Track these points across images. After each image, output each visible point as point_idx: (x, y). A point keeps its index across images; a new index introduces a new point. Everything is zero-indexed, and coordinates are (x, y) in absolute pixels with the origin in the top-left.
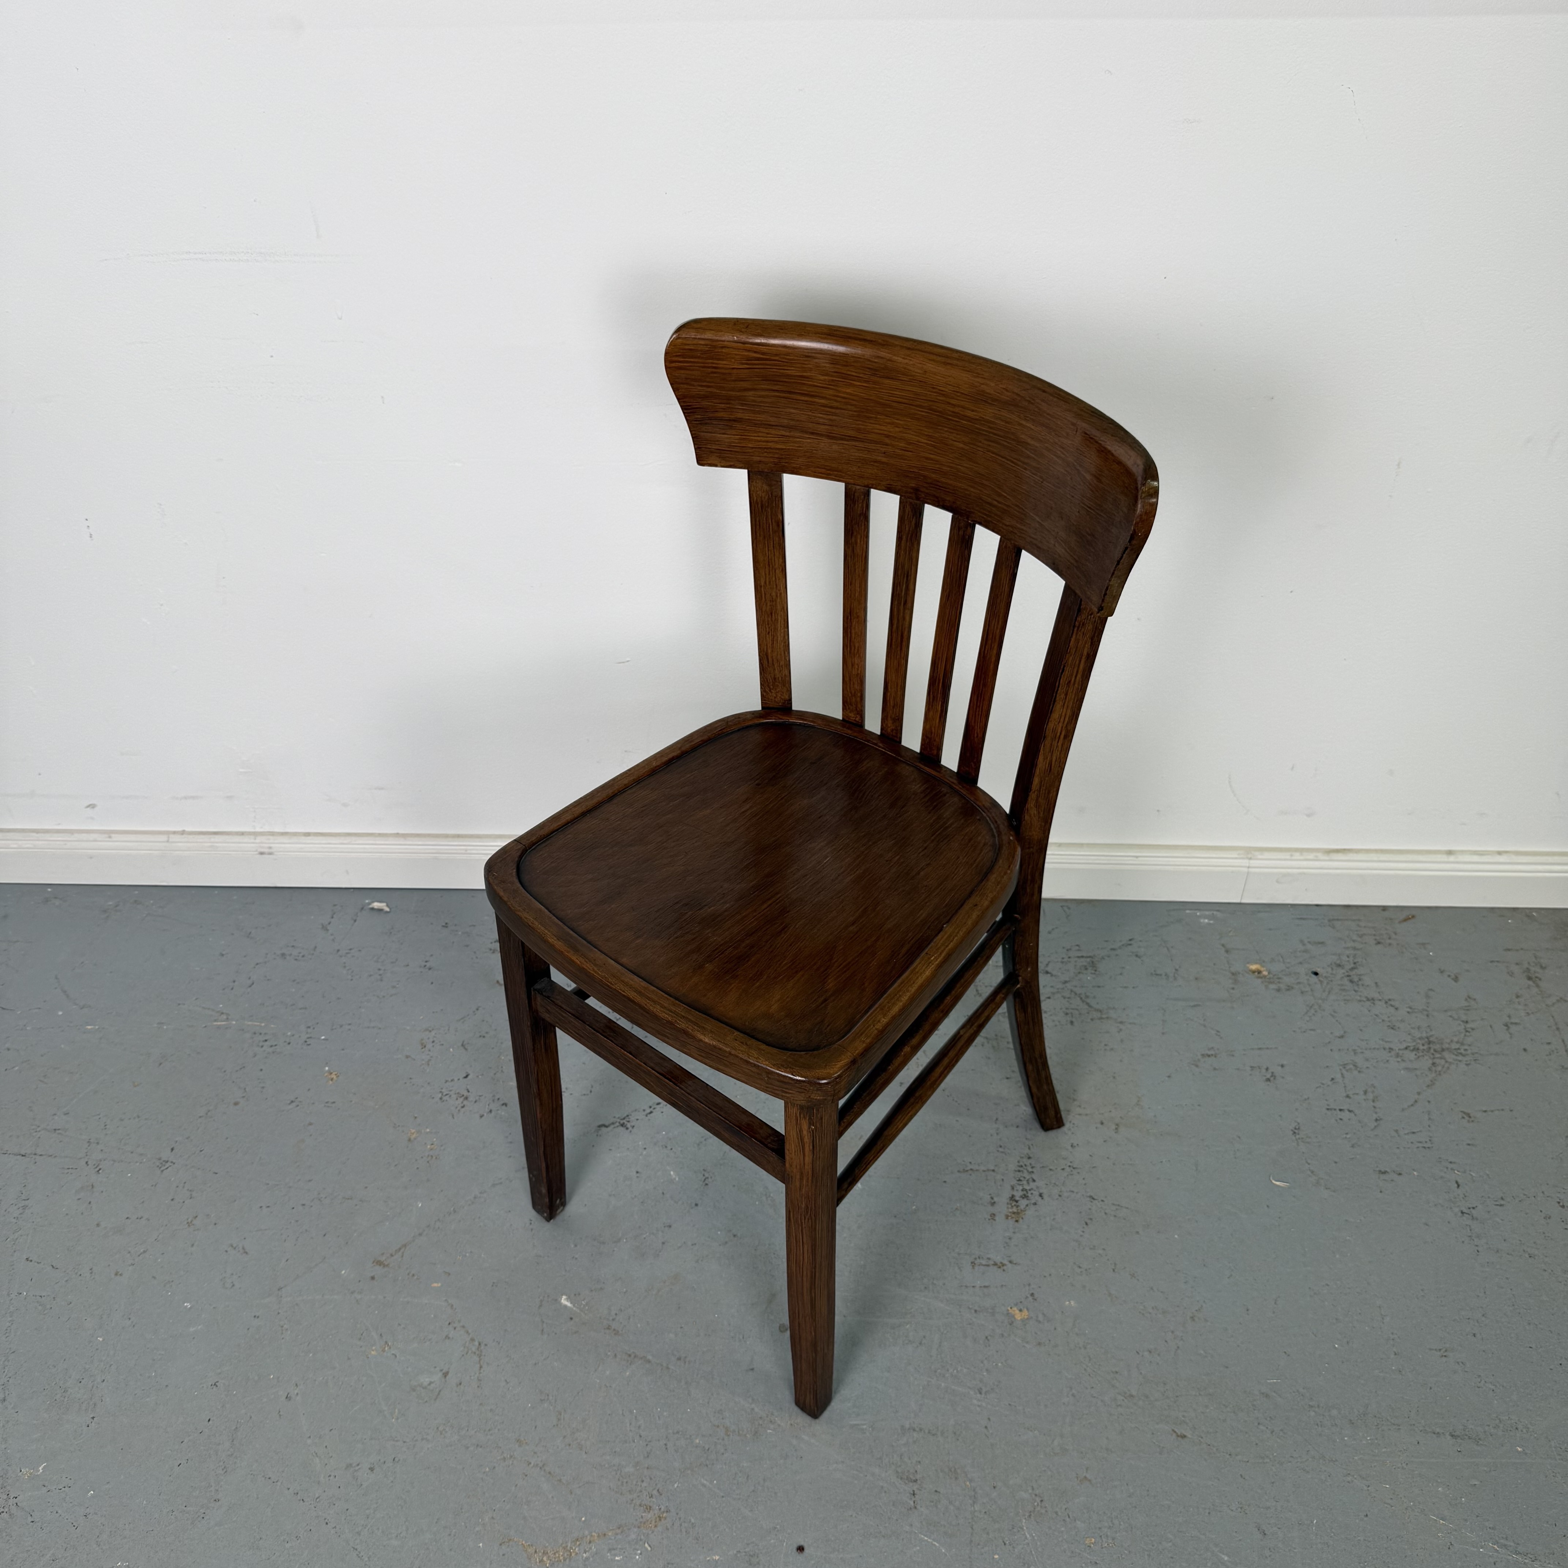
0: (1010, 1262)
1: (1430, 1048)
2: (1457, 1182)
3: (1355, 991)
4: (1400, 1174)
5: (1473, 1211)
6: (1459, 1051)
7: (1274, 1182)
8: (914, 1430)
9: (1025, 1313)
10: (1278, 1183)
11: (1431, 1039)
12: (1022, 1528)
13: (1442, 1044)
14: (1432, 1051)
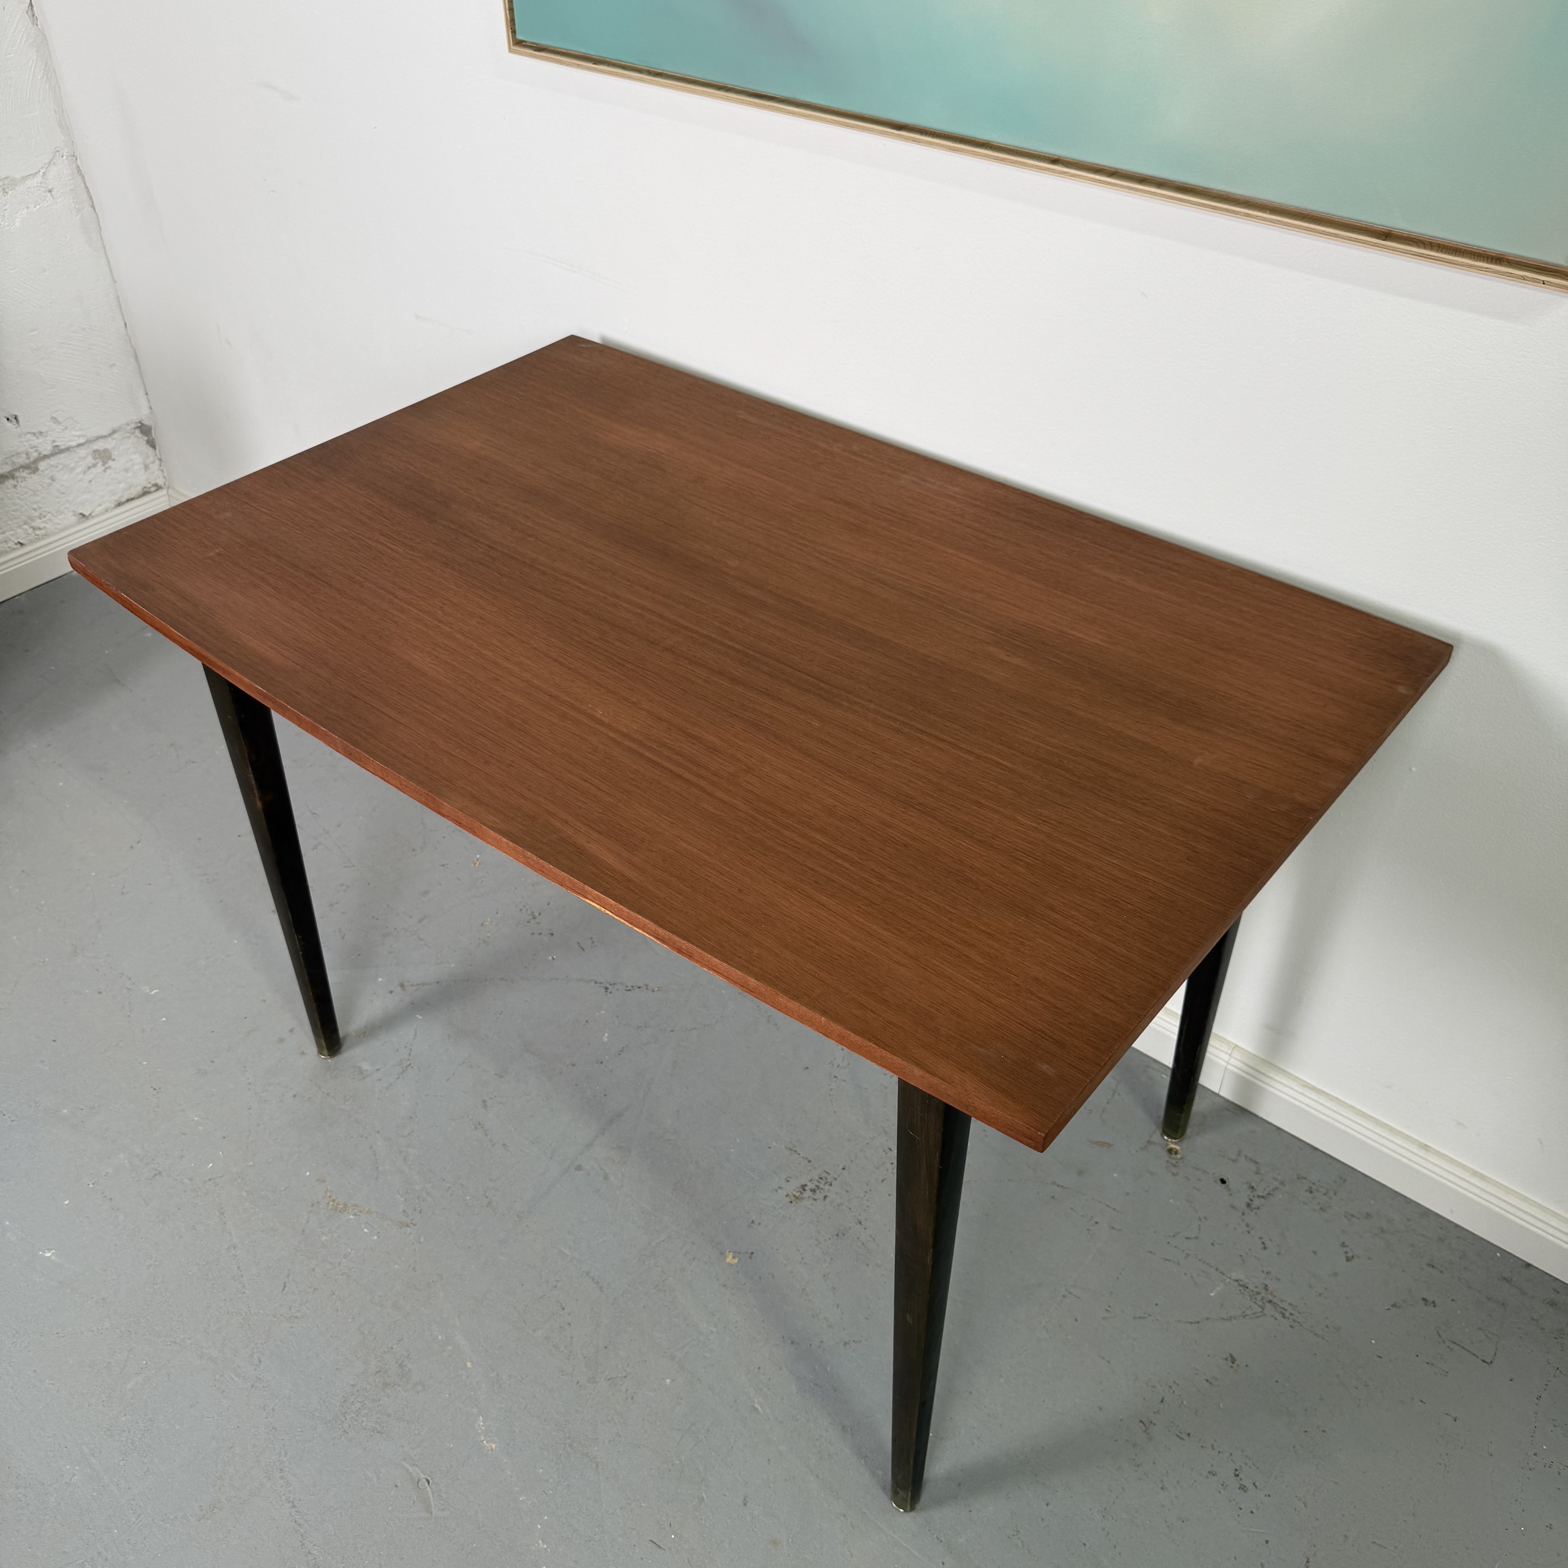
0: (759, 1224)
1: (1259, 1293)
3: (1243, 1214)
9: (735, 1261)
11: (1269, 1287)
13: (1275, 1297)
14: (1259, 1296)
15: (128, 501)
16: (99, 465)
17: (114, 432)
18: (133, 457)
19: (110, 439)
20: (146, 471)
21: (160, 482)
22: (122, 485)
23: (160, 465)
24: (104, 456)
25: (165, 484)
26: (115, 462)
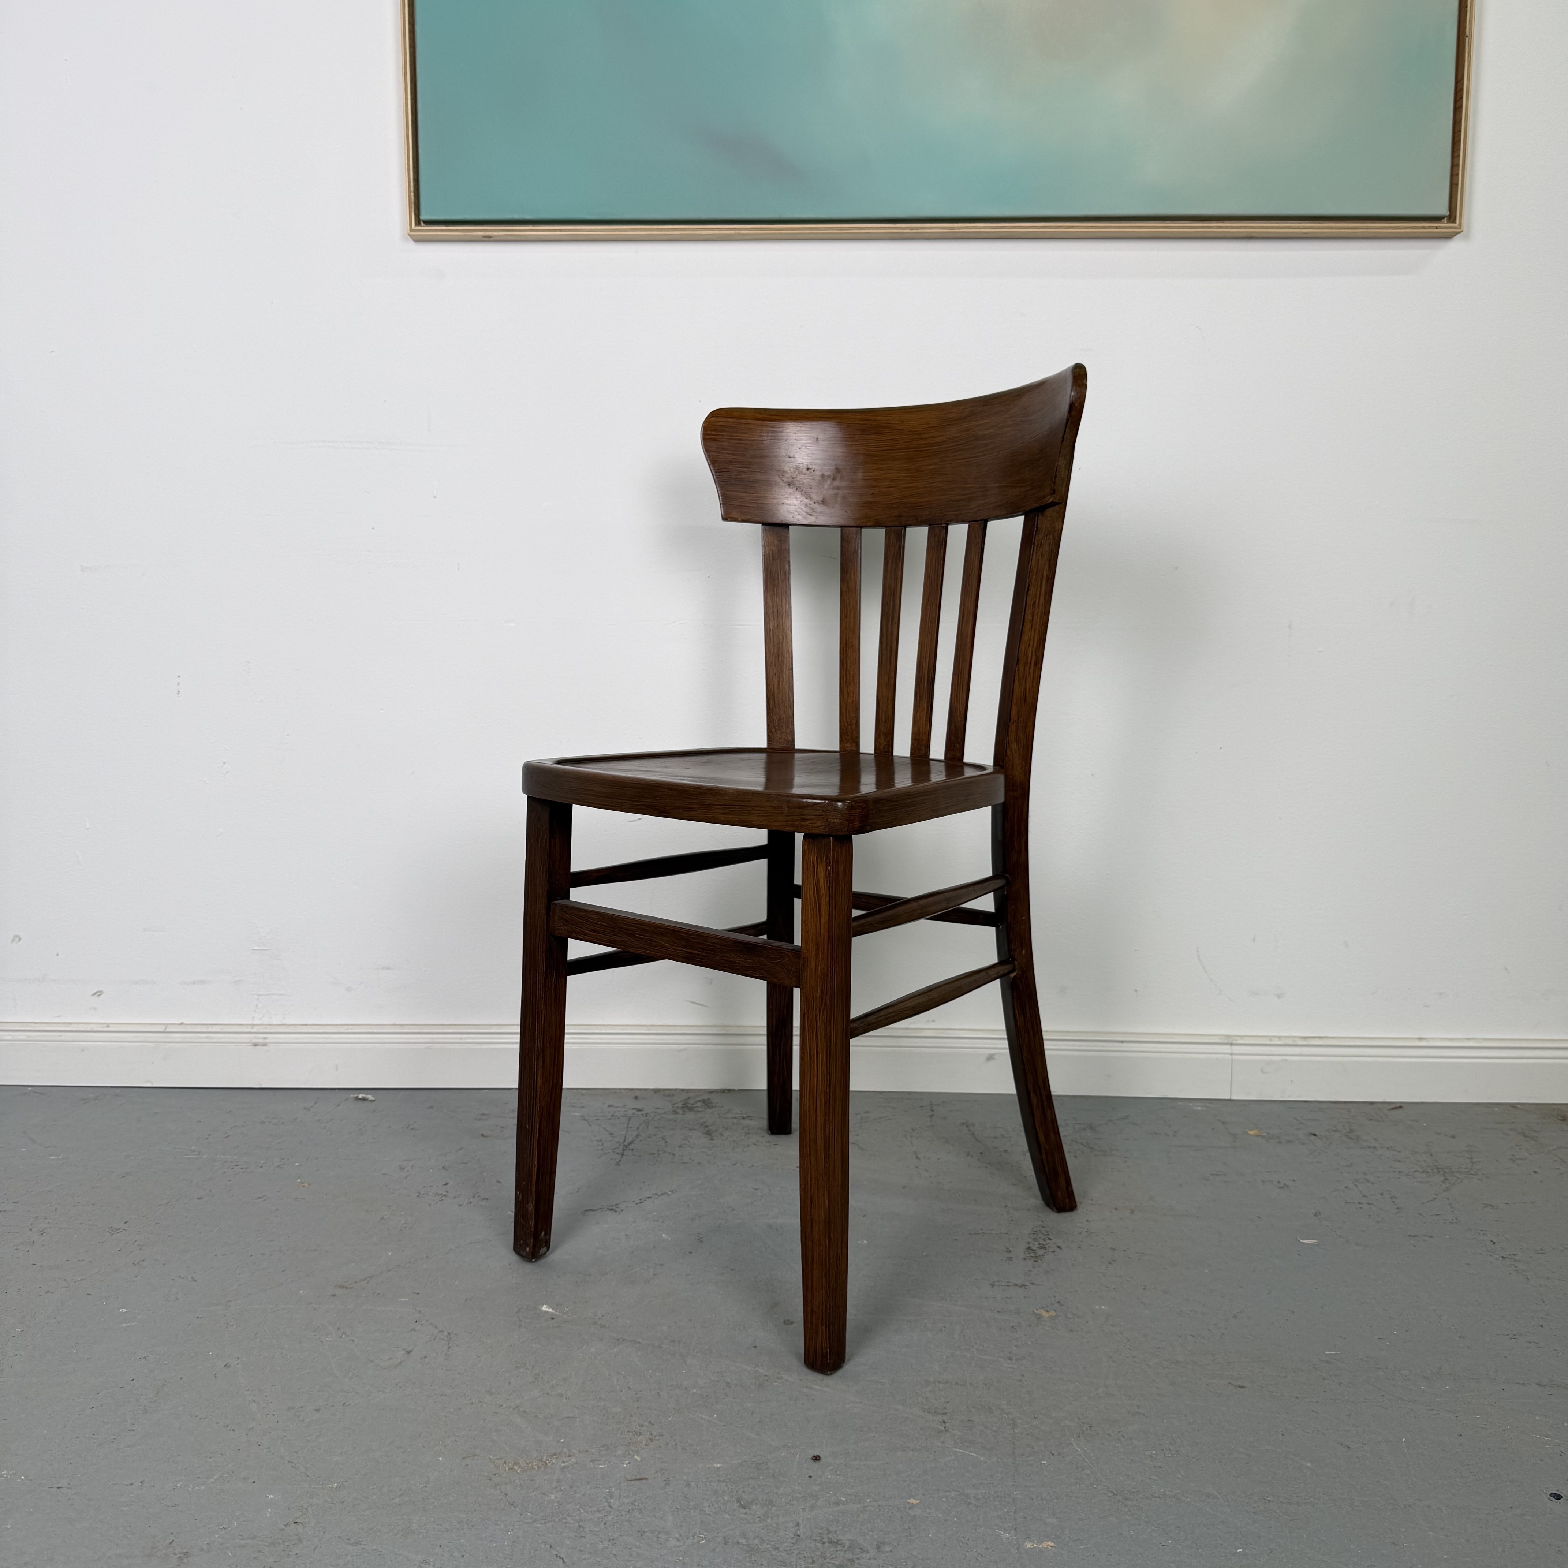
0: (1032, 1284)
1: (1439, 1171)
2: (1491, 1241)
3: (1356, 1143)
4: (1431, 1237)
5: (1514, 1257)
6: (1469, 1173)
7: (1301, 1241)
8: (939, 1382)
9: (1053, 1312)
10: (1305, 1241)
11: (1439, 1167)
12: (1071, 1444)
13: (1451, 1169)
14: (1442, 1173)
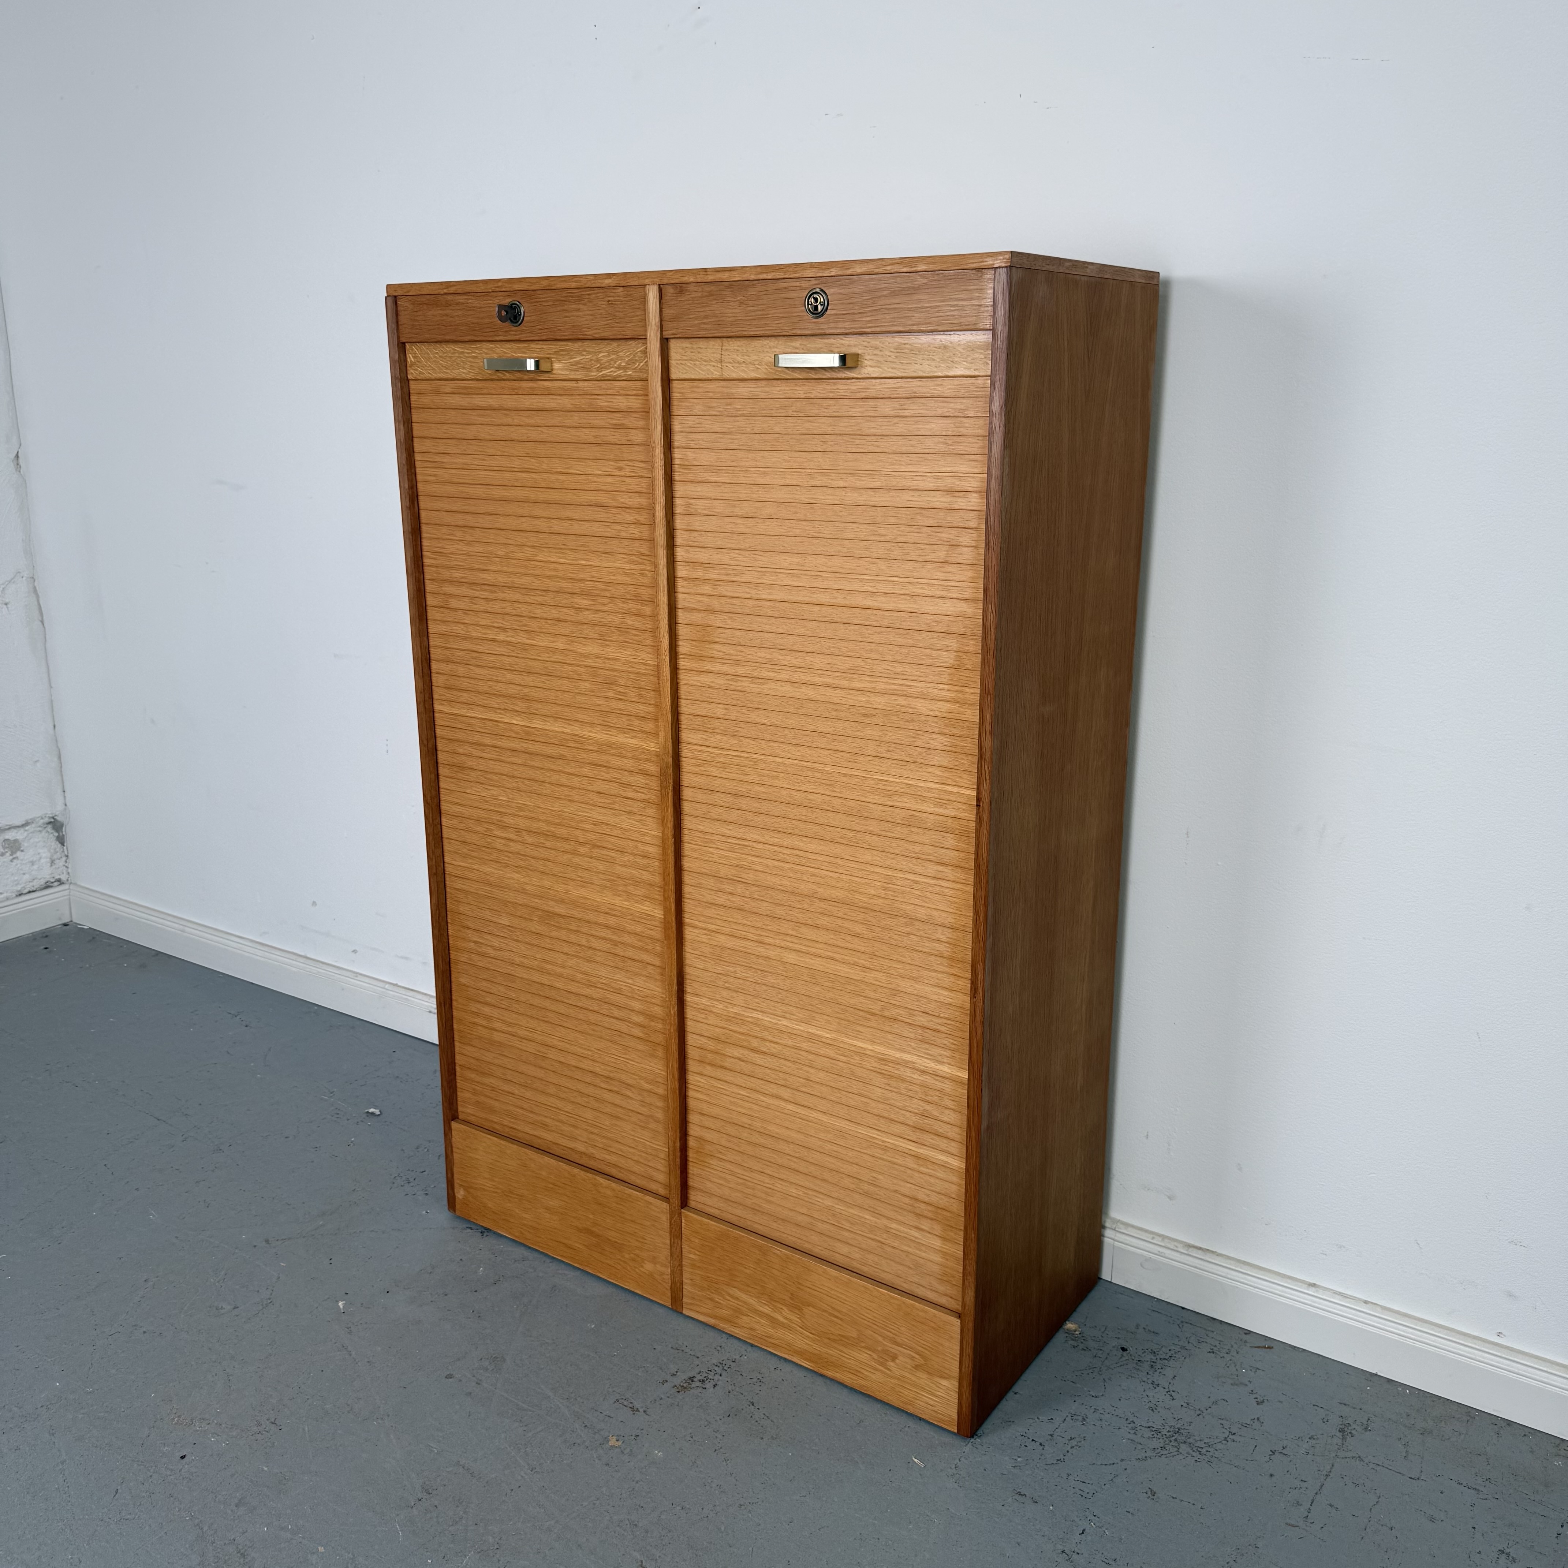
0: (645, 1411)
1: (1173, 1436)
2: (1084, 1530)
3: (1148, 1373)
4: (1036, 1502)
5: (1075, 1556)
6: (1200, 1450)
8: (464, 1468)
9: (620, 1443)
10: (916, 1460)
11: (1182, 1431)
13: (1189, 1438)
14: (1174, 1438)
15: (30, 892)
16: (8, 854)
17: (27, 824)
18: (41, 851)
19: (22, 830)
20: (51, 866)
21: (64, 878)
22: (27, 877)
23: (66, 862)
24: (14, 847)
25: (68, 880)
26: (23, 853)
